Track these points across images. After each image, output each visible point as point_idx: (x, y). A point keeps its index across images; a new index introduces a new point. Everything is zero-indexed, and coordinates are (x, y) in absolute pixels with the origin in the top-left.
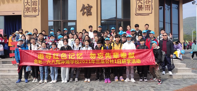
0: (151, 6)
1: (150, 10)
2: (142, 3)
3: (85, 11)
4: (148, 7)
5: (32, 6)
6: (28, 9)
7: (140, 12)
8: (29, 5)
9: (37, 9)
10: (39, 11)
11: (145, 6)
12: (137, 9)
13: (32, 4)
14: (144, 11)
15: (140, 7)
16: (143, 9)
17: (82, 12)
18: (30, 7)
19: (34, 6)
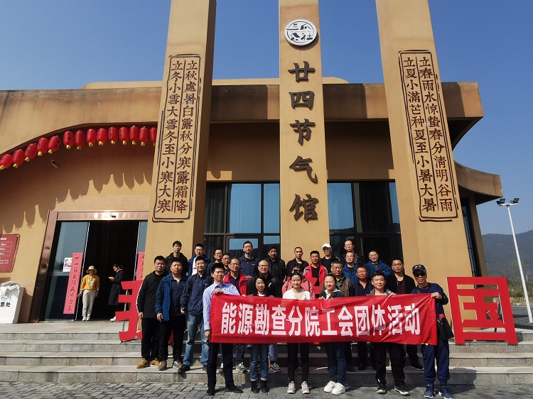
0: (452, 201)
1: (451, 210)
2: (431, 195)
3: (302, 209)
4: (446, 203)
5: (176, 199)
6: (164, 205)
7: (431, 214)
8: (169, 196)
9: (187, 203)
10: (191, 209)
11: (439, 201)
12: (422, 208)
13: (175, 194)
14: (438, 213)
15: (430, 205)
16: (436, 207)
17: (294, 212)
18: (170, 199)
19: (180, 196)
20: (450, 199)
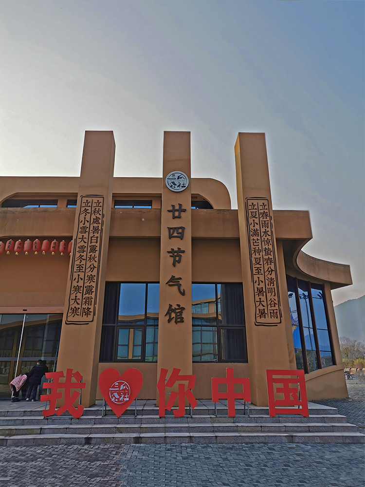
0: (278, 311)
1: (277, 318)
2: (264, 306)
3: (173, 315)
4: (273, 312)
5: (84, 306)
6: (75, 311)
7: (263, 320)
8: (78, 304)
9: (92, 310)
10: (94, 314)
11: (269, 311)
12: (257, 316)
13: (83, 303)
14: (268, 320)
15: (262, 314)
16: (266, 315)
17: (167, 318)
18: (79, 306)
19: (87, 305)
20: (277, 310)
